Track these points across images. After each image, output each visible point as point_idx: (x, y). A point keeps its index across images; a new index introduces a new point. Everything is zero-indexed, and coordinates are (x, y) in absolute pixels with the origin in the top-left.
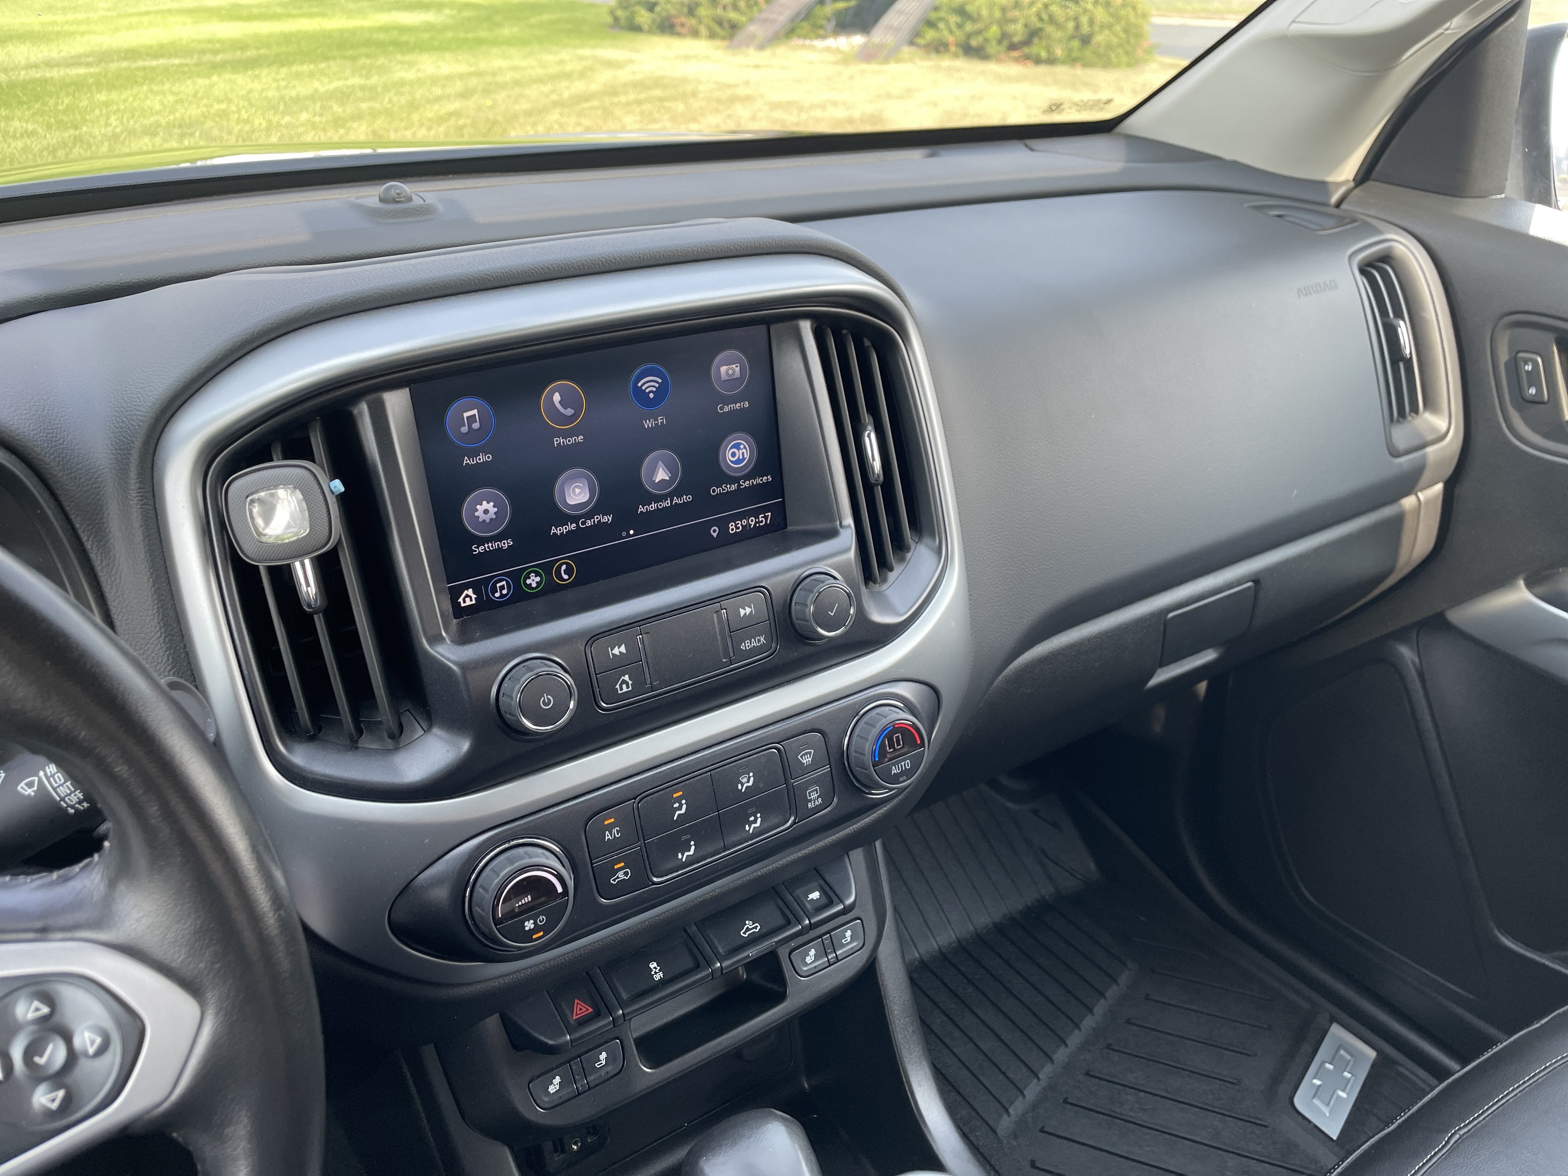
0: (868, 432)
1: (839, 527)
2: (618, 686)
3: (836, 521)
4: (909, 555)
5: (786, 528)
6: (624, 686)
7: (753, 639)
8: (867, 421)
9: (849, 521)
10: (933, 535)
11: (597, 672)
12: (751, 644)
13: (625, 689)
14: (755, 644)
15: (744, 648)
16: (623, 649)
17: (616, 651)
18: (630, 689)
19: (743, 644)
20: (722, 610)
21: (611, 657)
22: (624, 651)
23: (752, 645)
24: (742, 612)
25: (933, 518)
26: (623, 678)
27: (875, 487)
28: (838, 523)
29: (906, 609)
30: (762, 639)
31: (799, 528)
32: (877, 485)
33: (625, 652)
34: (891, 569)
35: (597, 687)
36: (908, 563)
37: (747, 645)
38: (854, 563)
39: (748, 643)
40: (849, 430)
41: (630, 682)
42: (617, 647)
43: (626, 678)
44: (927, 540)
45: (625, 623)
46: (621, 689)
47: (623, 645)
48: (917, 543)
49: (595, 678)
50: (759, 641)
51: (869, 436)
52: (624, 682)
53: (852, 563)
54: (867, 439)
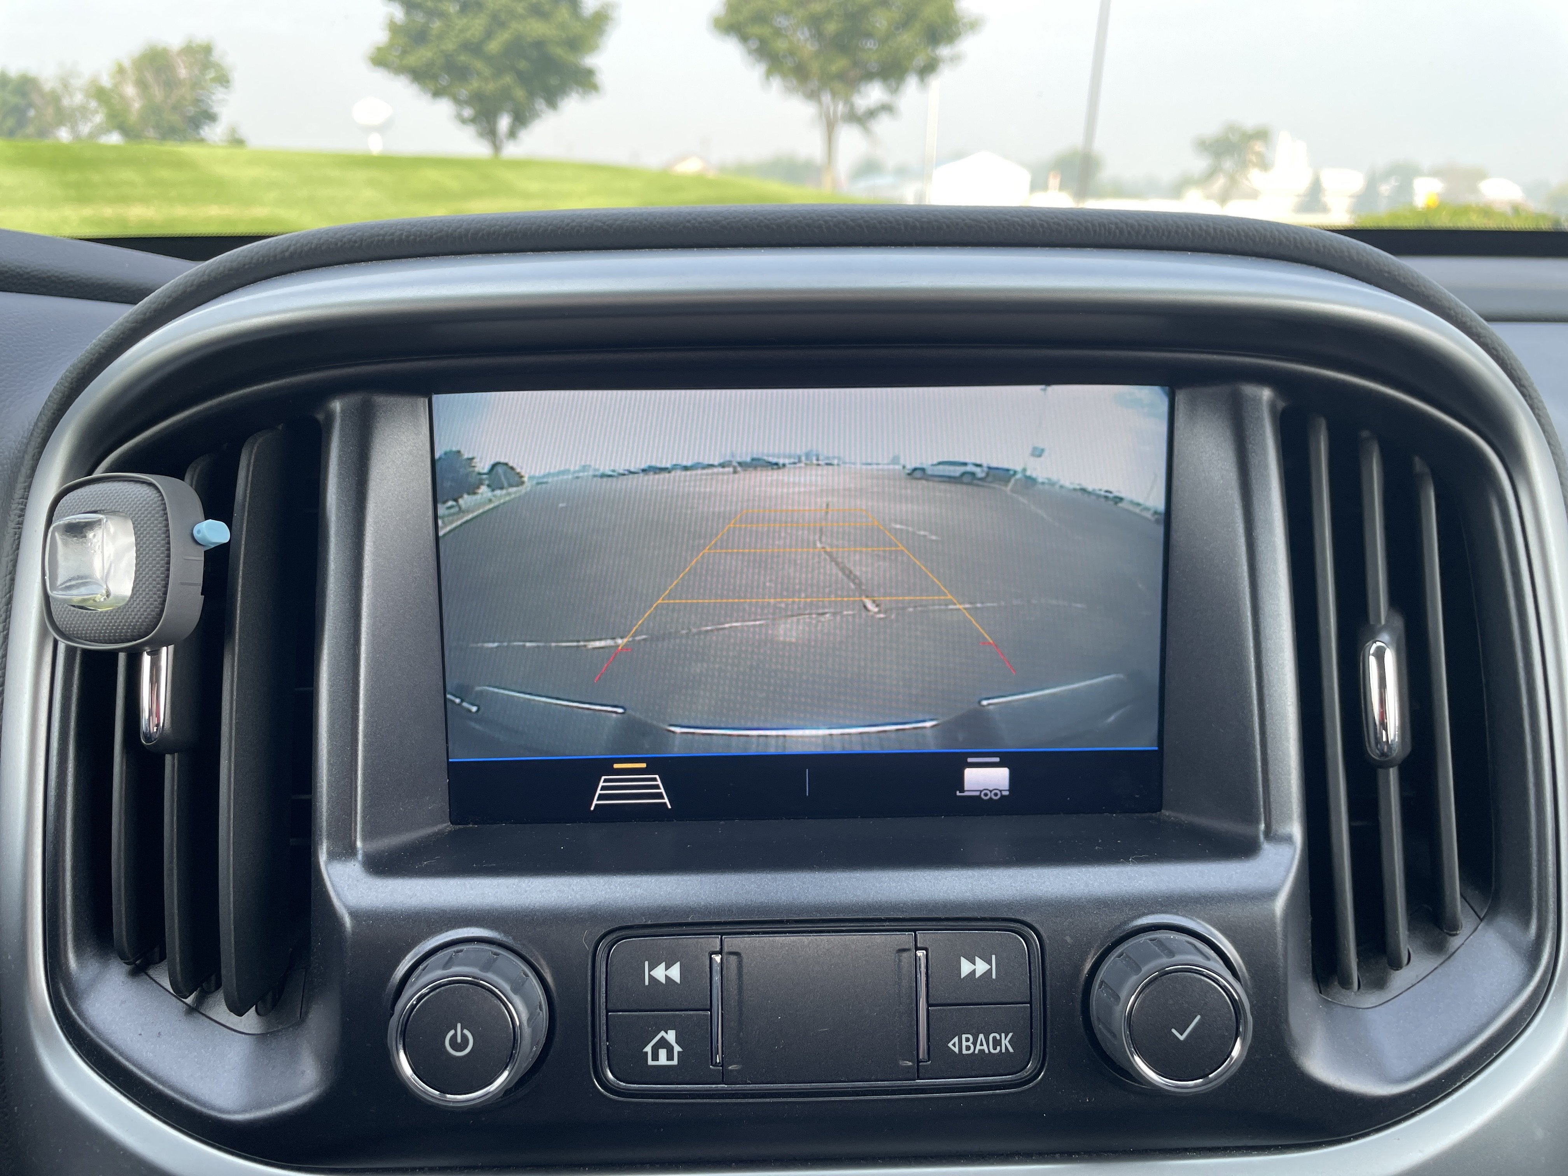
0: (1379, 644)
1: (1262, 837)
2: (648, 1049)
3: (1258, 822)
4: (1455, 942)
5: (1160, 811)
6: (663, 1053)
7: (981, 1036)
8: (1383, 622)
9: (1296, 830)
10: (1523, 913)
11: (609, 1007)
12: (975, 1044)
13: (663, 1060)
14: (985, 1047)
15: (956, 1050)
16: (675, 973)
17: (660, 973)
18: (675, 1062)
19: (956, 1039)
20: (917, 949)
21: (647, 983)
22: (677, 978)
23: (978, 1047)
24: (966, 967)
25: (1529, 872)
26: (663, 1033)
27: (1381, 772)
28: (1262, 826)
29: (1410, 1069)
30: (1005, 1042)
31: (1183, 817)
32: (1386, 765)
33: (678, 980)
34: (1396, 964)
35: (605, 1038)
36: (1449, 958)
37: (964, 1043)
38: (1279, 928)
39: (967, 1040)
40: (1328, 632)
41: (677, 1049)
42: (663, 965)
43: (671, 1036)
44: (1506, 923)
45: (690, 920)
46: (655, 1057)
47: (677, 965)
48: (1481, 920)
49: (604, 1021)
50: (997, 1043)
51: (1380, 655)
52: (663, 1043)
53: (1273, 924)
54: (1373, 662)
